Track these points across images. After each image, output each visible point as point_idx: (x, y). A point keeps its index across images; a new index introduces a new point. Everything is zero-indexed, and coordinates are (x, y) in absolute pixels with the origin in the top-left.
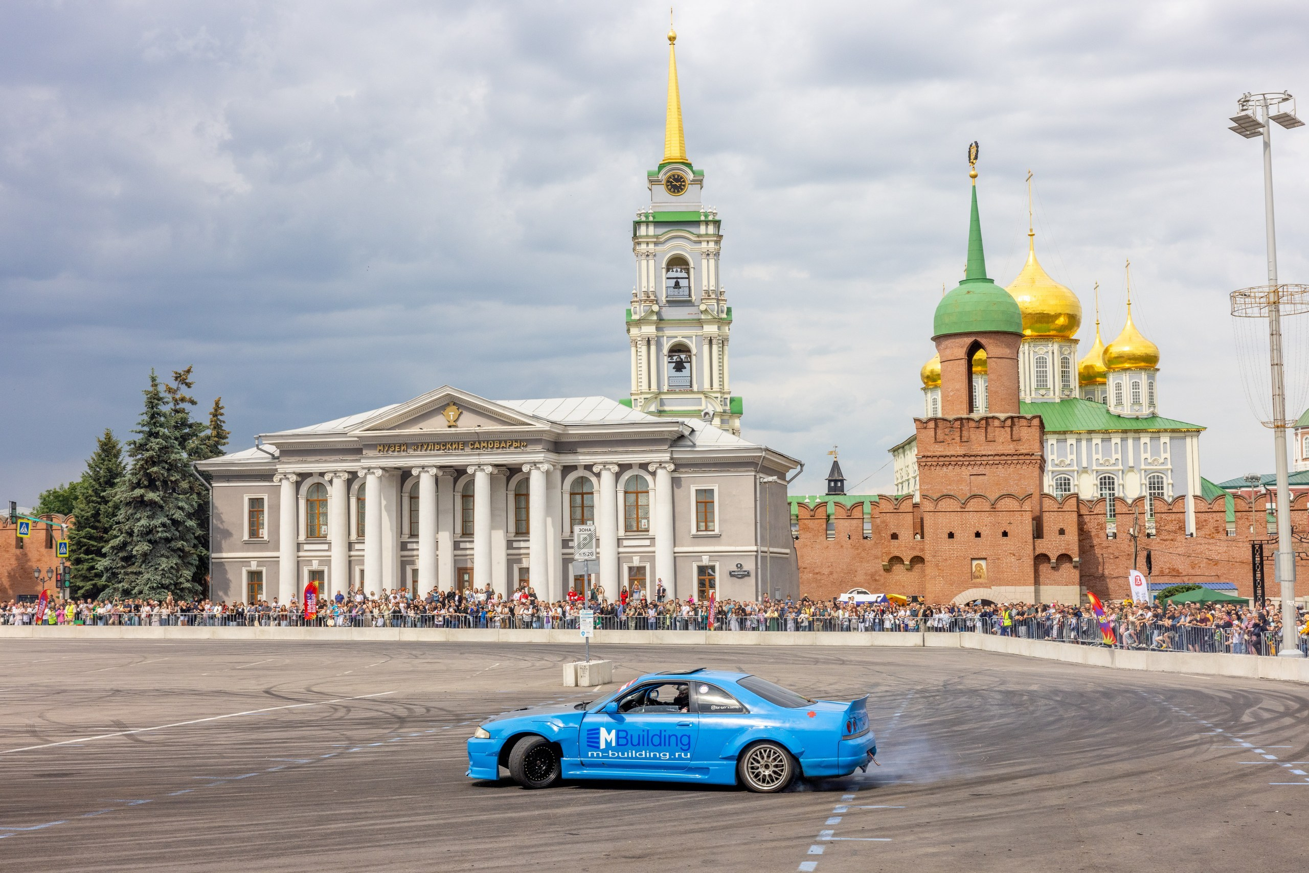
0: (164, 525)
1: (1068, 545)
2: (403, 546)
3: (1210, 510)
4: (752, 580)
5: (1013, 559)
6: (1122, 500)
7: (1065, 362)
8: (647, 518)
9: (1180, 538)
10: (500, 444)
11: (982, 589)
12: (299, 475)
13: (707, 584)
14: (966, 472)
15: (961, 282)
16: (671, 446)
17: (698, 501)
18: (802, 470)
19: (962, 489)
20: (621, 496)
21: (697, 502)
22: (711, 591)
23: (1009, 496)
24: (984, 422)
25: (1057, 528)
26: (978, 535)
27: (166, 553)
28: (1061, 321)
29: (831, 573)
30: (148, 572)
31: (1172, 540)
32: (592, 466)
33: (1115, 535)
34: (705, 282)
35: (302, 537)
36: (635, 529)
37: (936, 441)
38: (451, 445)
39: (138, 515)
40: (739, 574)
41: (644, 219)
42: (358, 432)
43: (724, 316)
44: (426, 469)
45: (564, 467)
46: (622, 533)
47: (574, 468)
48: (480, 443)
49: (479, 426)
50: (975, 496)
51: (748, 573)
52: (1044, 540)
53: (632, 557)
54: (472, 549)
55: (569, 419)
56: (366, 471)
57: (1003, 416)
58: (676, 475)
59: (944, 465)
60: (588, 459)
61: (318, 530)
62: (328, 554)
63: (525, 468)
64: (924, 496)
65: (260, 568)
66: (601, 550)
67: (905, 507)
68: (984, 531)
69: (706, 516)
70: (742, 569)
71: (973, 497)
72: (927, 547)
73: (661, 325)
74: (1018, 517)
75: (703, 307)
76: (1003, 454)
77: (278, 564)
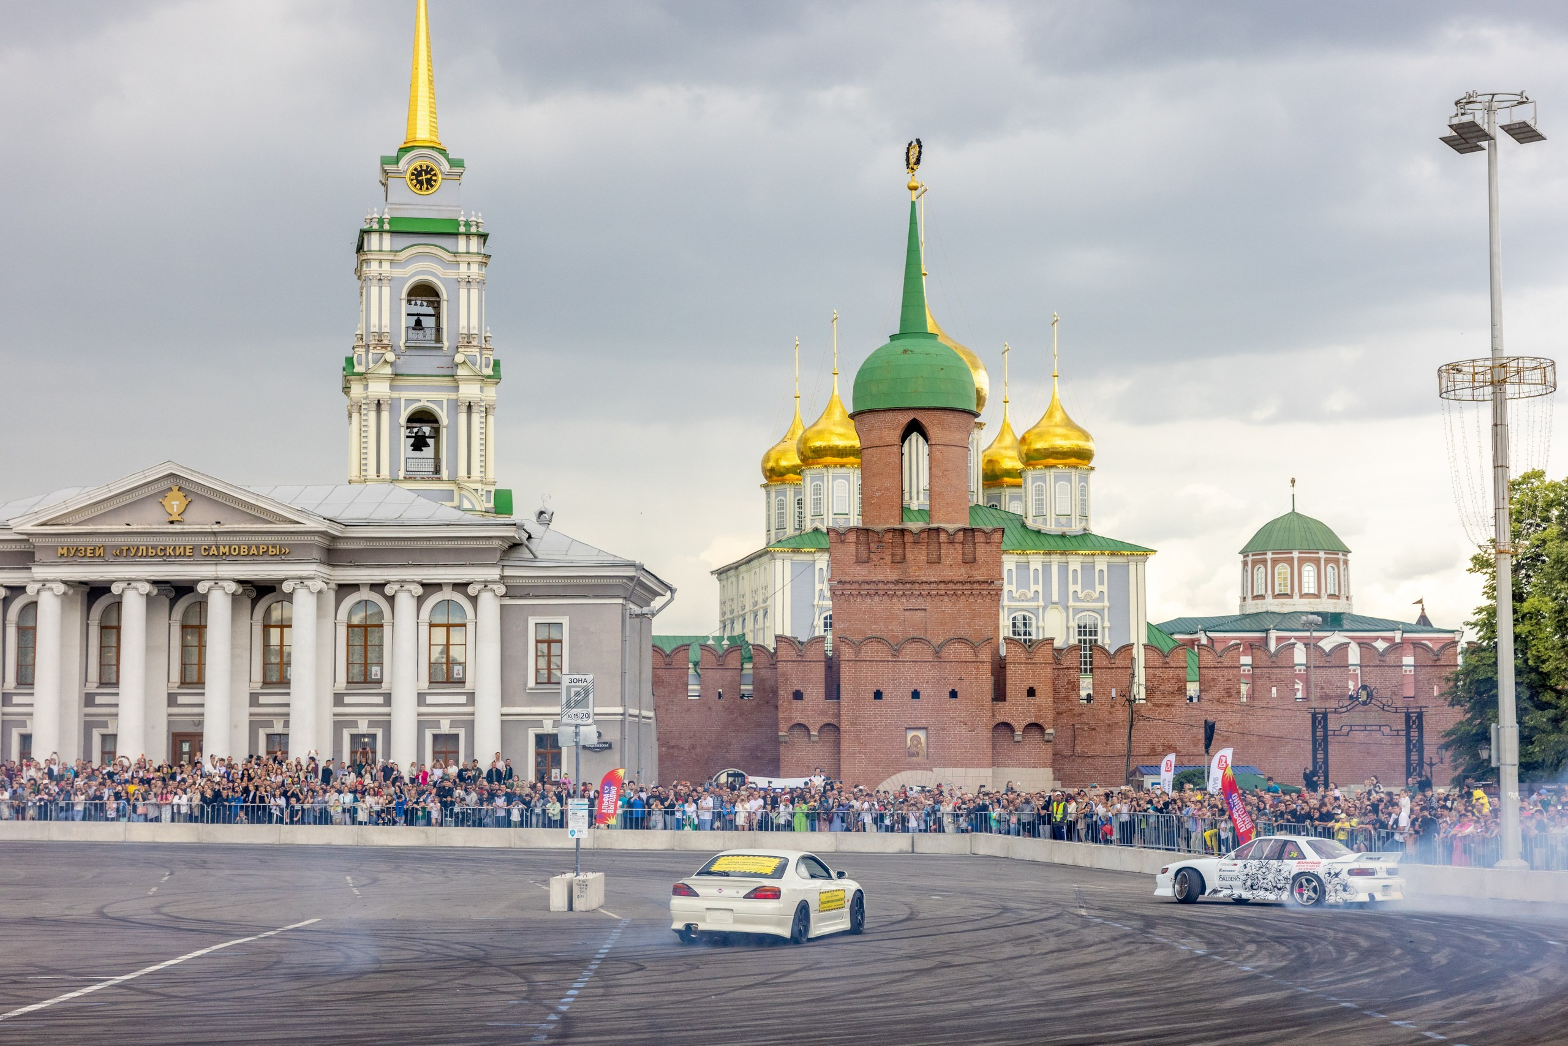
1: (1040, 711)
2: (89, 700)
3: (1220, 665)
4: (615, 756)
5: (963, 729)
6: (1102, 648)
8: (464, 665)
9: (1180, 702)
10: (249, 550)
11: (920, 772)
13: (549, 758)
14: (898, 605)
15: (893, 338)
16: (501, 560)
17: (539, 638)
18: (672, 598)
19: (892, 630)
20: (424, 629)
21: (537, 642)
22: (555, 771)
23: (961, 640)
24: (925, 535)
25: (1025, 687)
26: (916, 695)
29: (694, 747)
31: (1168, 706)
32: (384, 585)
33: (1089, 698)
34: (463, 322)
36: (443, 679)
37: (858, 562)
38: (174, 550)
40: (595, 747)
41: (375, 226)
42: (29, 528)
43: (491, 371)
44: (134, 584)
45: (340, 586)
46: (424, 685)
47: (355, 587)
48: (218, 548)
49: (219, 523)
50: (913, 640)
51: (610, 745)
52: (1007, 703)
53: (439, 721)
54: (202, 705)
55: (348, 515)
56: (38, 586)
57: (951, 527)
58: (508, 601)
59: (868, 594)
60: (377, 575)
63: (286, 587)
64: (840, 639)
66: (392, 709)
67: (814, 654)
68: (925, 690)
69: (549, 662)
70: (601, 739)
71: (911, 641)
72: (843, 711)
73: (398, 383)
74: (973, 671)
75: (460, 358)
76: (951, 581)
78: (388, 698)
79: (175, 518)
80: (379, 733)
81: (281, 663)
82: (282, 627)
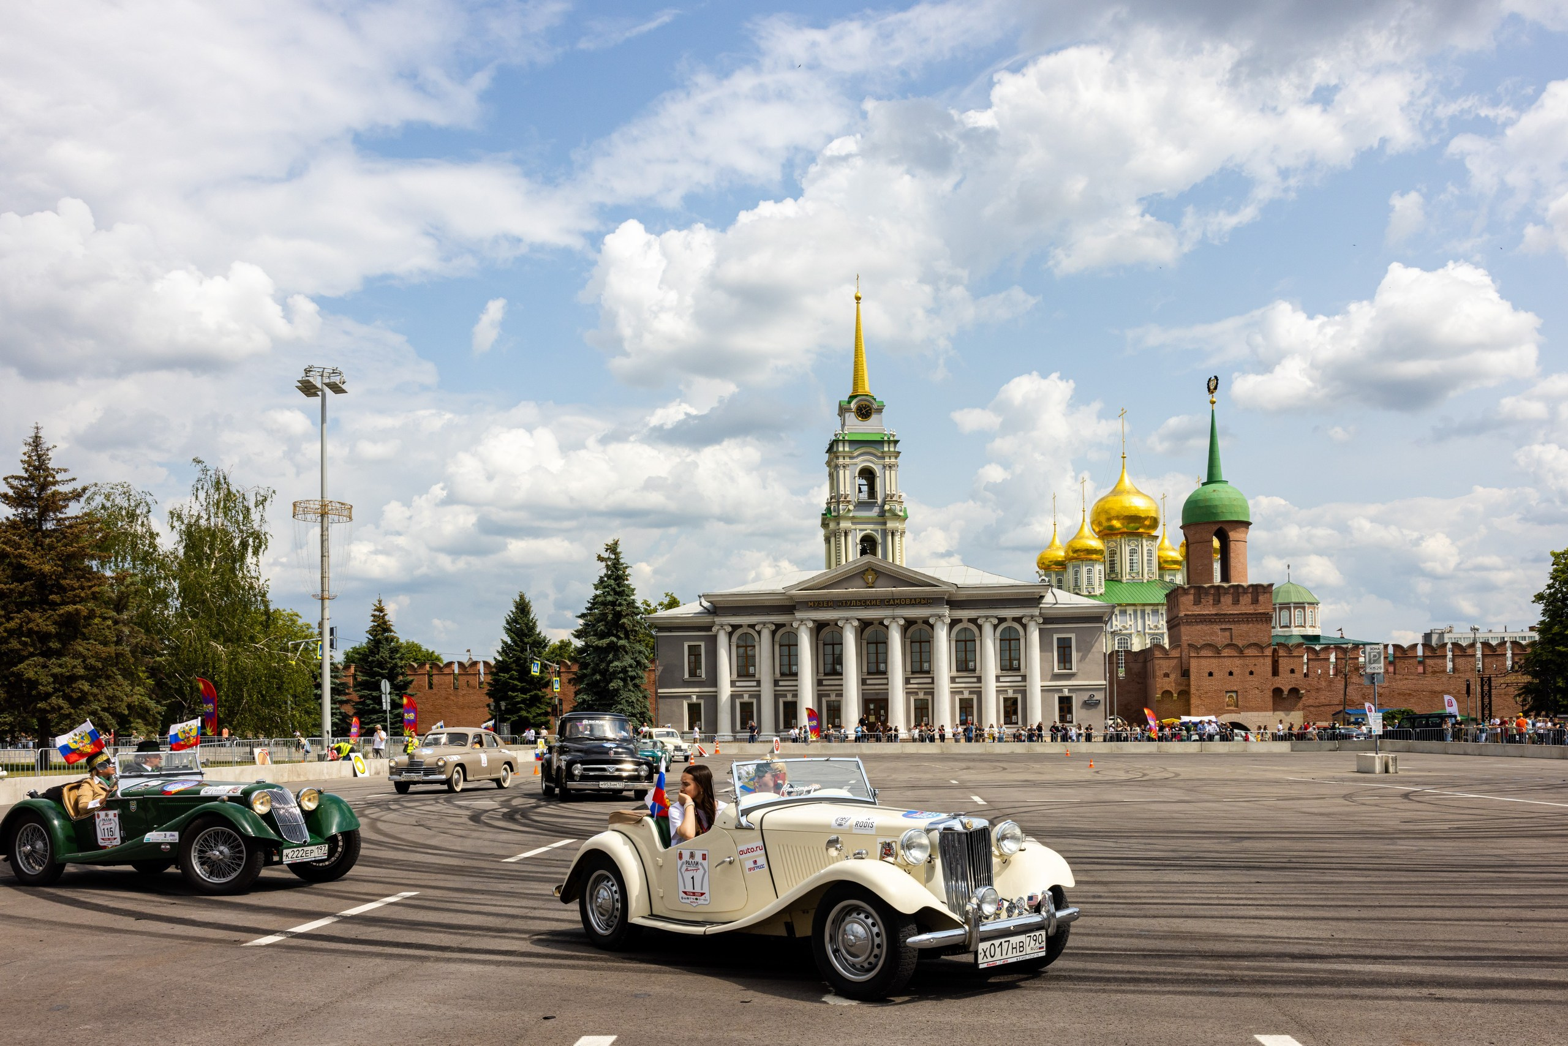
0: (631, 666)
1: (1297, 681)
2: (819, 683)
4: (1102, 707)
5: (1258, 691)
7: (1150, 552)
8: (1019, 660)
9: (1355, 676)
10: (910, 602)
11: (1233, 714)
12: (732, 626)
13: (1066, 710)
14: (1217, 628)
16: (1039, 604)
17: (1059, 647)
19: (1214, 640)
20: (998, 642)
22: (1069, 716)
23: (1253, 645)
24: (1231, 589)
25: (1289, 668)
26: (1231, 674)
27: (632, 689)
28: (1147, 523)
30: (620, 704)
32: (977, 619)
33: (1308, 675)
34: (888, 488)
35: (735, 677)
36: (1008, 668)
38: (870, 602)
39: (611, 656)
40: (1089, 704)
41: (841, 438)
42: (794, 592)
43: (901, 514)
44: (849, 621)
45: (953, 620)
46: (999, 671)
47: (960, 621)
48: (893, 600)
49: (894, 587)
51: (1098, 702)
52: (1279, 677)
53: (1007, 691)
54: (887, 684)
55: (960, 582)
56: (798, 623)
57: (1244, 584)
58: (1042, 626)
59: (1201, 621)
60: (972, 613)
61: (748, 670)
62: (757, 689)
63: (931, 621)
64: (1189, 645)
65: (699, 701)
66: (982, 685)
67: (1175, 653)
68: (1236, 671)
69: (1065, 659)
70: (1095, 698)
71: (1228, 645)
72: (1192, 683)
73: (855, 521)
74: (1261, 660)
75: (887, 507)
76: (1246, 614)
77: (716, 696)
78: (979, 679)
79: (870, 585)
80: (975, 697)
81: (921, 662)
82: (920, 642)
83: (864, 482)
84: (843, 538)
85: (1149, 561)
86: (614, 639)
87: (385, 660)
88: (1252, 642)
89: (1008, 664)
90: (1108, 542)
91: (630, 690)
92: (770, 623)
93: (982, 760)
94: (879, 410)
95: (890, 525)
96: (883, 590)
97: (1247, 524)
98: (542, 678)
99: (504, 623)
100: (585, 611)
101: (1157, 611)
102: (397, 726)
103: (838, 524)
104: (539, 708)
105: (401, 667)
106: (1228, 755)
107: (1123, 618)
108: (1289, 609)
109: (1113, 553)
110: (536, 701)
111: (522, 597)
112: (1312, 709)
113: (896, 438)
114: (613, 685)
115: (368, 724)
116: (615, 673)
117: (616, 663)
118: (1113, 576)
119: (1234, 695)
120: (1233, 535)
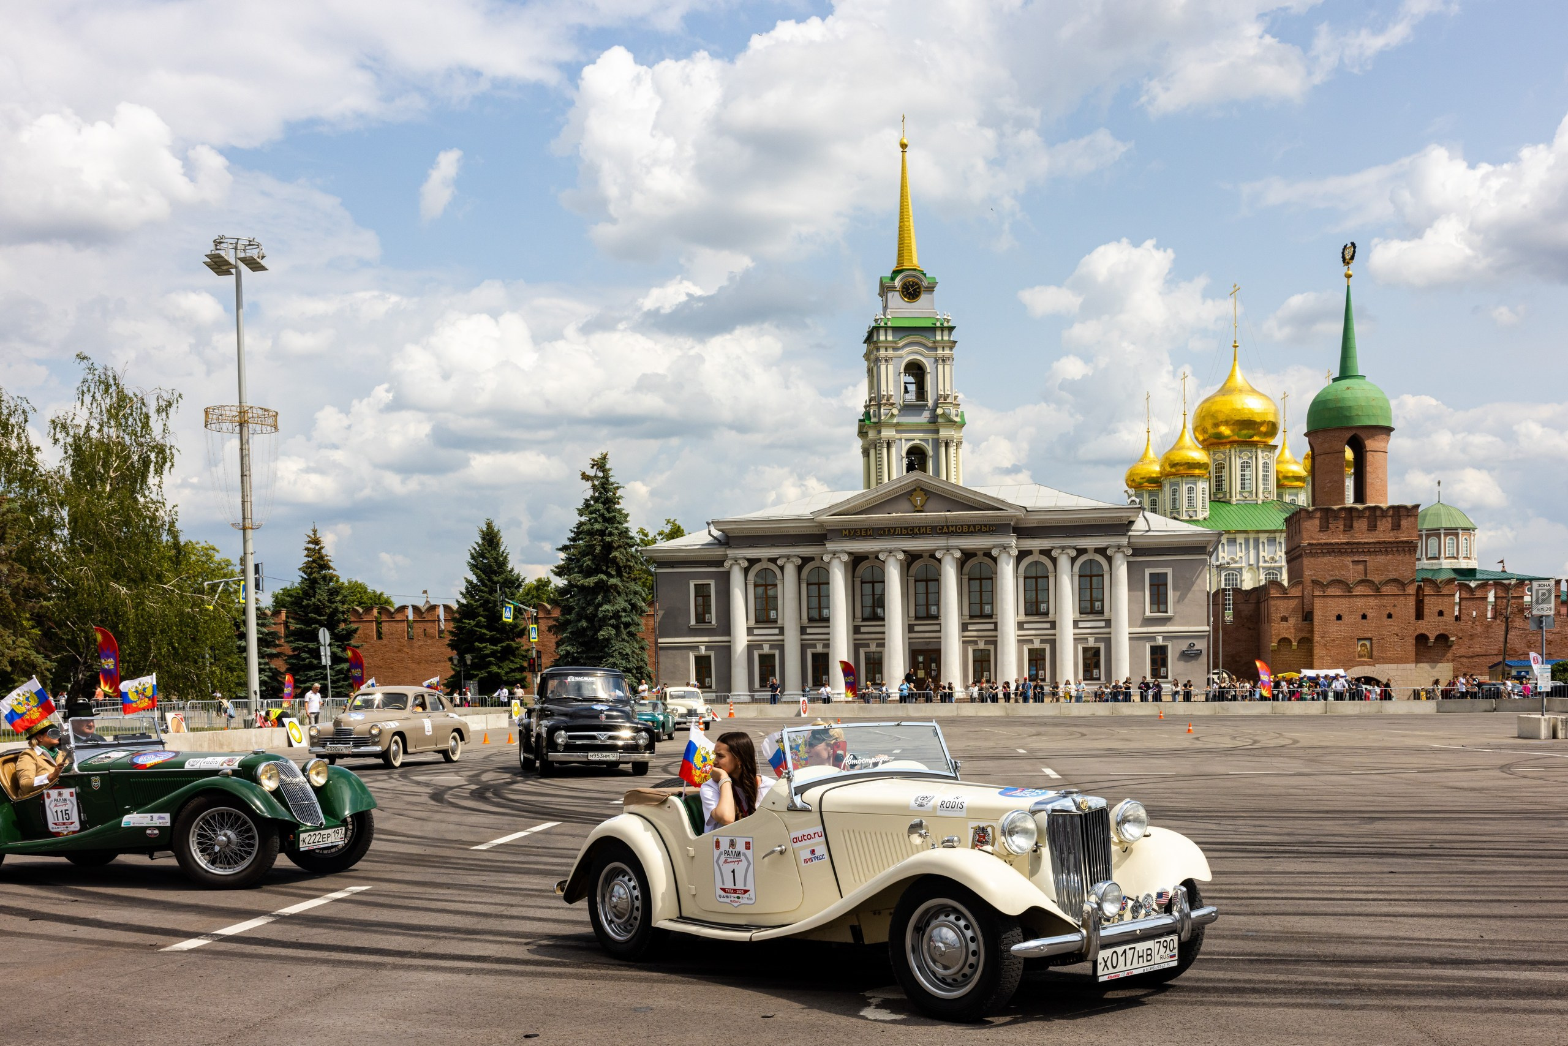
0: (624, 610)
1: (1446, 626)
2: (856, 630)
4: (1204, 659)
5: (1396, 639)
7: (1266, 466)
8: (1102, 601)
10: (969, 529)
11: (1366, 667)
12: (749, 560)
13: (1159, 662)
14: (1348, 560)
15: (1335, 379)
16: (1127, 531)
17: (1152, 584)
19: (1345, 576)
20: (1076, 578)
21: (1151, 586)
22: (1163, 670)
23: (1393, 581)
24: (1367, 512)
25: (1436, 610)
26: (1364, 617)
27: (626, 638)
28: (1263, 429)
30: (612, 657)
32: (1051, 550)
34: (941, 387)
35: (752, 623)
36: (1089, 610)
37: (1321, 530)
38: (919, 530)
39: (600, 598)
40: (1189, 655)
41: (882, 324)
42: (824, 517)
43: (957, 419)
44: (893, 554)
45: (1021, 551)
46: (1077, 614)
47: (1029, 553)
48: (948, 528)
49: (948, 511)
51: (1200, 652)
52: (1424, 621)
53: (1086, 639)
54: (940, 631)
55: (1029, 504)
56: (830, 556)
57: (1383, 505)
58: (1132, 559)
59: (1328, 552)
60: (1045, 544)
61: (768, 615)
62: (780, 637)
63: (994, 553)
64: (1313, 581)
65: (708, 653)
66: (1057, 631)
67: (1296, 592)
68: (1370, 614)
69: (1159, 599)
70: (1195, 648)
71: (1362, 582)
72: (1316, 629)
73: (899, 428)
74: (1402, 600)
75: (939, 411)
76: (1384, 542)
77: (729, 648)
78: (1053, 625)
80: (1048, 647)
81: (981, 603)
82: (981, 579)
83: (911, 379)
84: (885, 450)
85: (1266, 477)
86: (604, 577)
87: (324, 604)
88: (1391, 577)
89: (1089, 605)
90: (1214, 454)
91: (623, 640)
92: (795, 556)
93: (1055, 725)
94: (930, 289)
95: (944, 433)
96: (934, 515)
97: (1388, 430)
98: (515, 626)
99: (468, 558)
100: (568, 543)
101: (1274, 539)
102: (340, 684)
103: (879, 432)
104: (512, 662)
105: (343, 613)
106: (1359, 717)
107: (1232, 548)
108: (1439, 536)
109: (1220, 467)
110: (509, 653)
111: (489, 525)
112: (1464, 660)
113: (950, 324)
114: (603, 634)
115: (304, 682)
116: (605, 618)
117: (606, 607)
118: (1220, 495)
119: (1367, 643)
120: (1370, 444)
